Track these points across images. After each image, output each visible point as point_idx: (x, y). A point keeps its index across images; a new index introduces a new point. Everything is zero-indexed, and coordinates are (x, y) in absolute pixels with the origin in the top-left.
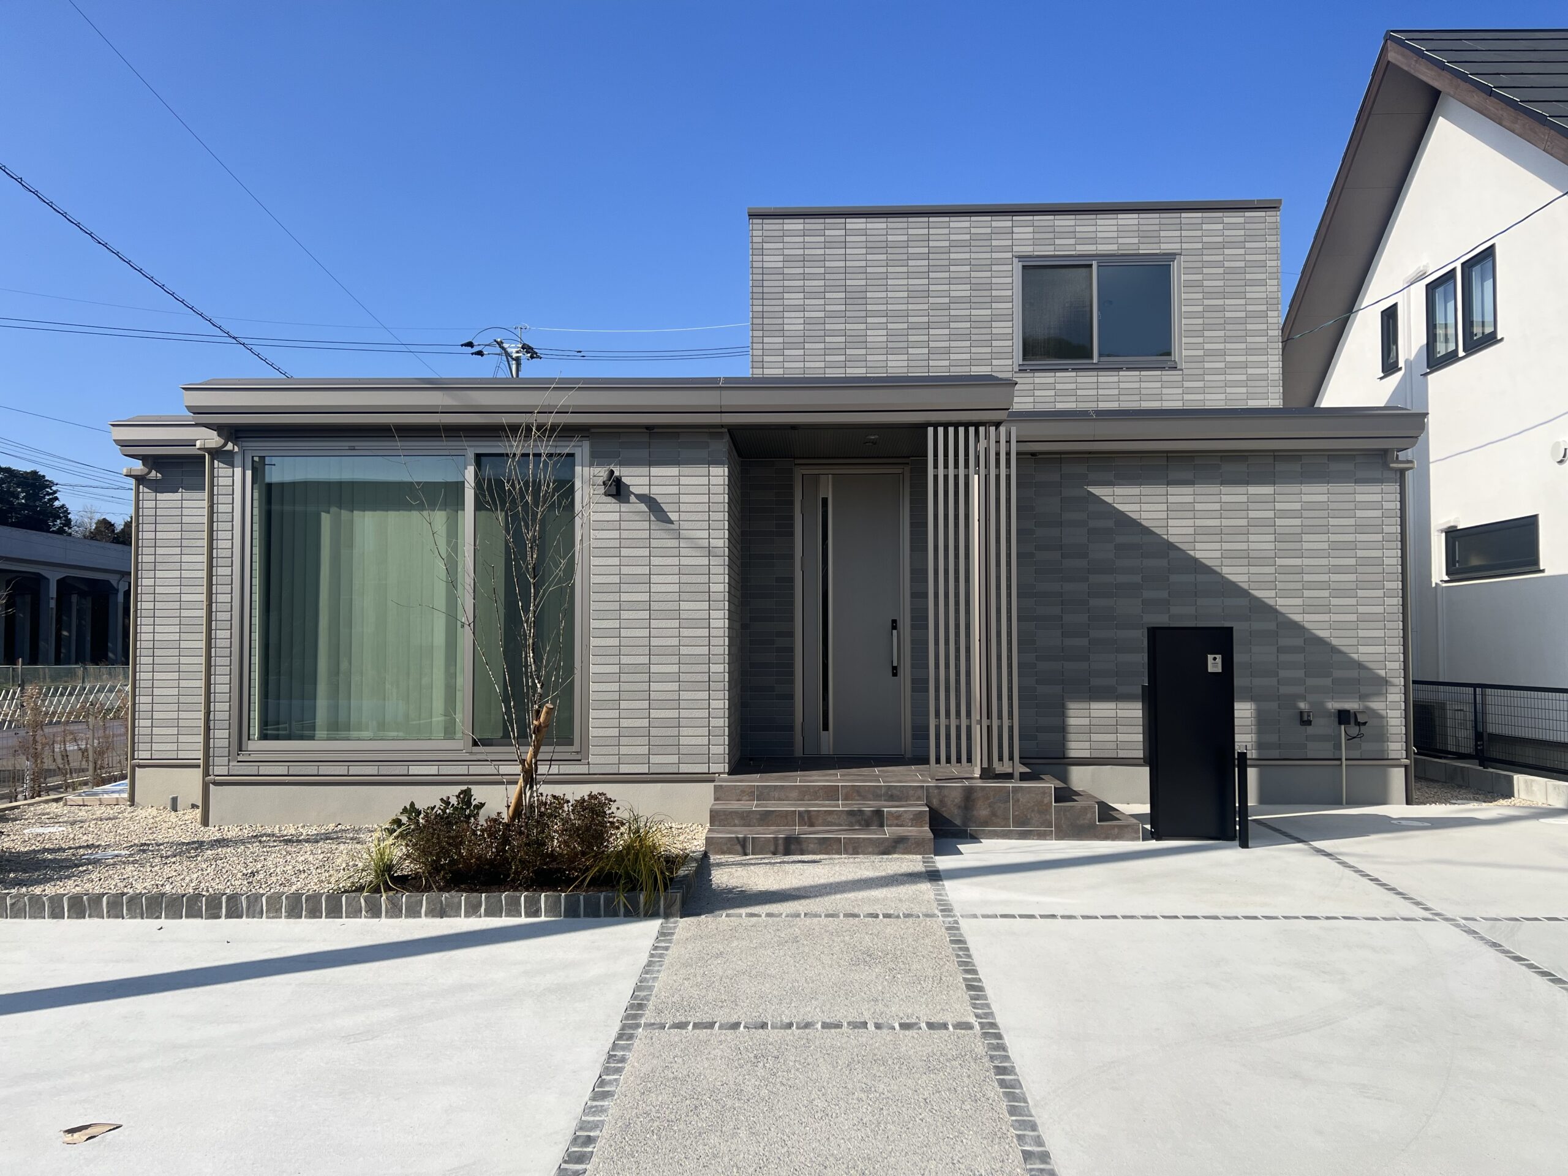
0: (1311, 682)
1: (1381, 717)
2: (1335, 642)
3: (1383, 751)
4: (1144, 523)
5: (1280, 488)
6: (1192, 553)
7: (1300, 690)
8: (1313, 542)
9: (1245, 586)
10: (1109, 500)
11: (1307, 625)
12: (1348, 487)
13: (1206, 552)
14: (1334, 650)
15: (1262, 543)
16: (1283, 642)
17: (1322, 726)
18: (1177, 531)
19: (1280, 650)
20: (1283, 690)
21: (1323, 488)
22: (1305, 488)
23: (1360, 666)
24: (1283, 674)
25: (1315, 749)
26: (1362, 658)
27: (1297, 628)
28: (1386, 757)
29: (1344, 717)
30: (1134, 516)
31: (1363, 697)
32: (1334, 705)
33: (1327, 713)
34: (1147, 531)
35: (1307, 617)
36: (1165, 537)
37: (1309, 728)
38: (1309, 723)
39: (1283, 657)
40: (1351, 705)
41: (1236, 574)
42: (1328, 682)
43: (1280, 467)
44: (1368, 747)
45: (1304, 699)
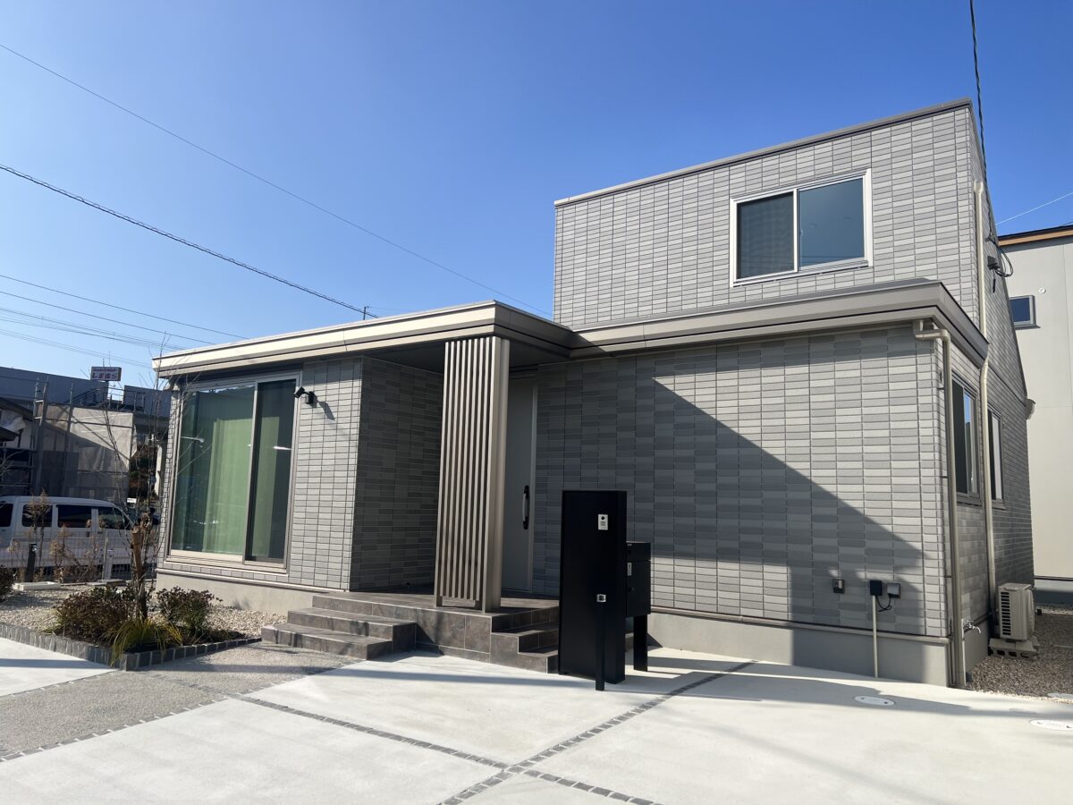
0: (843, 550)
1: (915, 590)
2: (868, 512)
3: (918, 626)
4: (698, 405)
5: (814, 368)
6: (735, 430)
7: (834, 558)
8: (848, 416)
9: (782, 458)
10: (670, 387)
11: (840, 496)
12: (882, 362)
13: (748, 429)
14: (868, 521)
15: (798, 418)
16: (817, 511)
17: (855, 595)
18: (724, 412)
19: (814, 519)
20: (818, 557)
21: (855, 364)
22: (839, 365)
23: (892, 537)
24: (817, 541)
25: (846, 617)
26: (897, 530)
27: (830, 498)
28: (924, 633)
29: (876, 587)
30: (690, 400)
31: (897, 569)
32: (866, 575)
33: (859, 582)
34: (699, 412)
35: (840, 488)
36: (714, 416)
37: (841, 596)
38: (841, 591)
39: (817, 526)
40: (884, 576)
41: (774, 448)
42: (861, 551)
43: (815, 348)
44: (902, 621)
45: (837, 566)
